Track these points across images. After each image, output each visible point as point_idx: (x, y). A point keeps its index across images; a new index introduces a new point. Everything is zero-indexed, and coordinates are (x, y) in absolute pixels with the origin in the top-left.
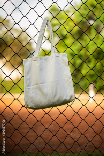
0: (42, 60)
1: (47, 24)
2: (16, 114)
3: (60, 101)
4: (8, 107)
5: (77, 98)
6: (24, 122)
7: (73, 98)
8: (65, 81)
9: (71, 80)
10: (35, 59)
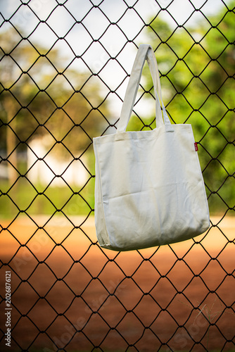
0: (136, 139)
1: (146, 58)
2: (77, 262)
3: (176, 232)
4: (59, 245)
5: (214, 226)
6: (95, 278)
7: (207, 224)
8: (188, 186)
9: (202, 183)
10: (121, 137)
